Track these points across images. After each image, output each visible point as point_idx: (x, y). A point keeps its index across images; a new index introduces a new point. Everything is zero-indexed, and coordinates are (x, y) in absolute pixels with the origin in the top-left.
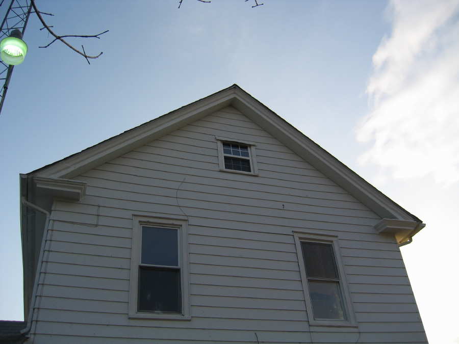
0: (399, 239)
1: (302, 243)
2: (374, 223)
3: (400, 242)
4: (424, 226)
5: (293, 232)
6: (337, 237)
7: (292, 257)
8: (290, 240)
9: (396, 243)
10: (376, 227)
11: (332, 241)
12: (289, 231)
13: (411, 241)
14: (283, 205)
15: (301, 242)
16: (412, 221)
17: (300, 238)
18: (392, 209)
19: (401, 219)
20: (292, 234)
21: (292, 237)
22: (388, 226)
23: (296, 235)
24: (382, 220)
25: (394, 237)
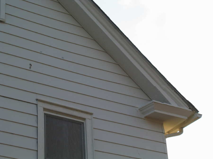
0: (167, 129)
1: (46, 116)
2: (140, 104)
3: (168, 132)
4: (200, 116)
5: (37, 100)
6: (91, 114)
7: (31, 132)
8: (31, 109)
9: (164, 133)
10: (141, 110)
11: (84, 119)
12: (32, 98)
13: (181, 132)
14: (31, 65)
15: (45, 114)
16: (186, 108)
17: (45, 109)
18: (164, 90)
19: (173, 104)
20: (35, 102)
21: (35, 106)
22: (156, 111)
23: (40, 104)
24: (150, 102)
25: (162, 124)
